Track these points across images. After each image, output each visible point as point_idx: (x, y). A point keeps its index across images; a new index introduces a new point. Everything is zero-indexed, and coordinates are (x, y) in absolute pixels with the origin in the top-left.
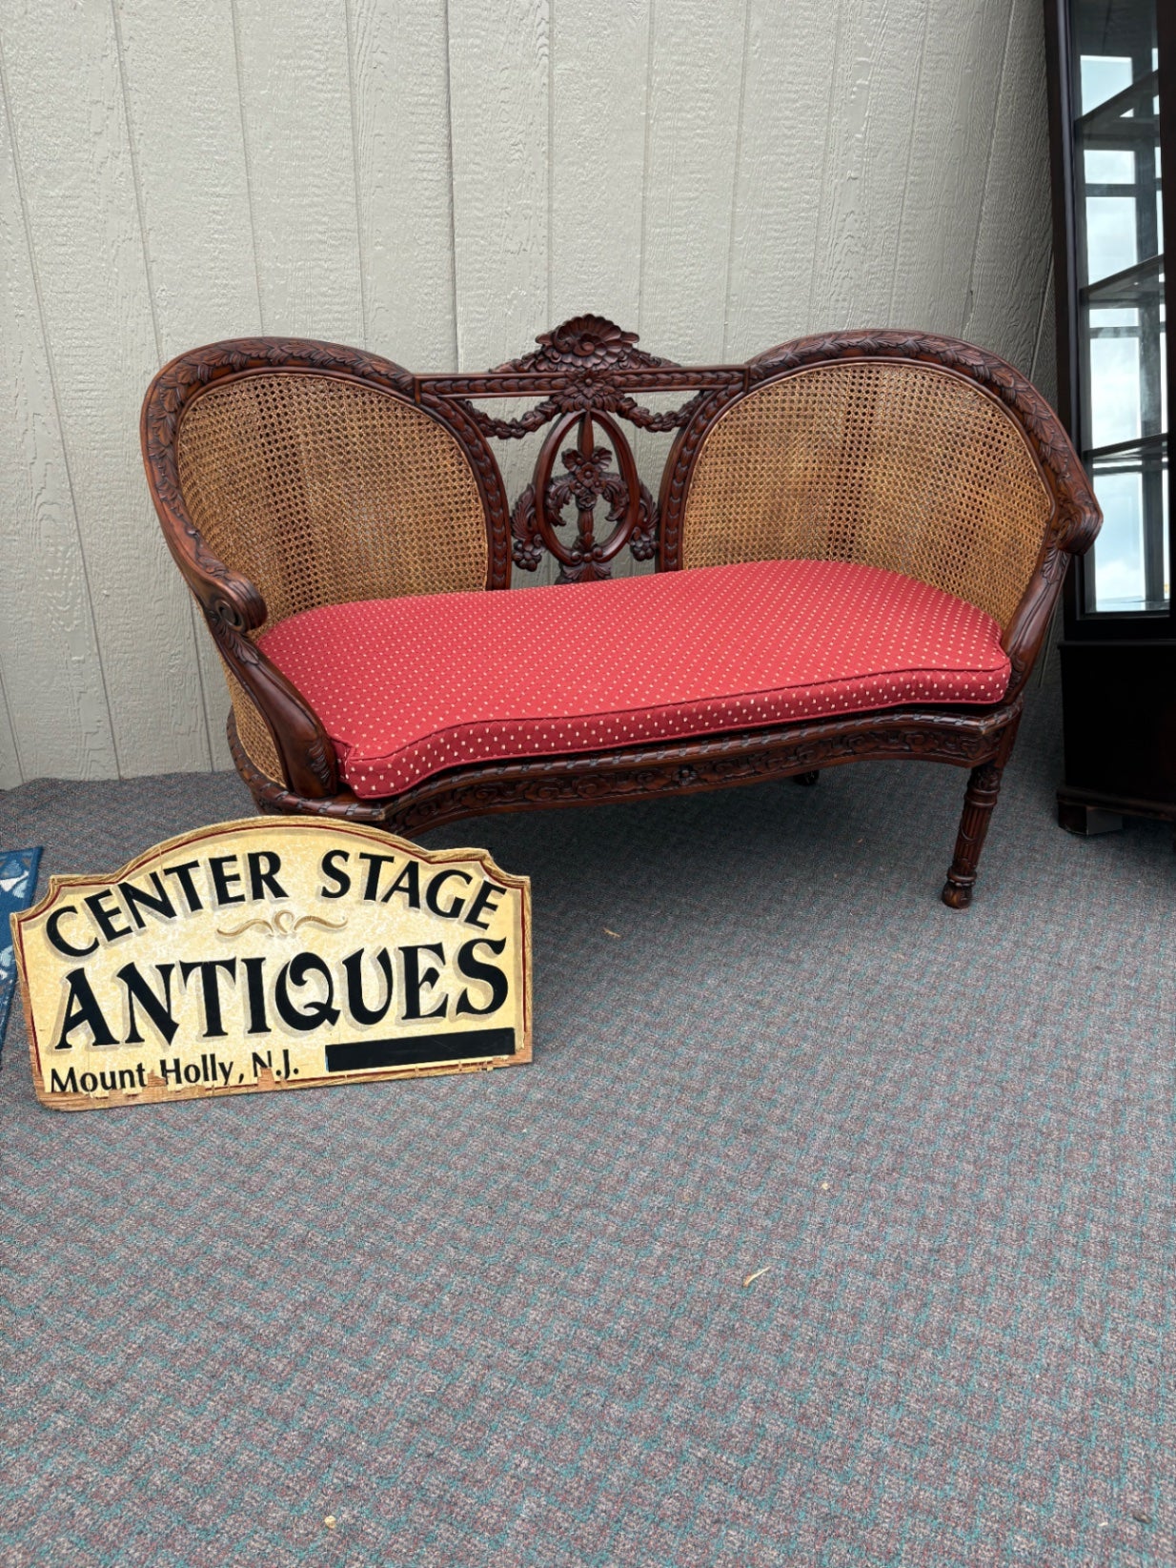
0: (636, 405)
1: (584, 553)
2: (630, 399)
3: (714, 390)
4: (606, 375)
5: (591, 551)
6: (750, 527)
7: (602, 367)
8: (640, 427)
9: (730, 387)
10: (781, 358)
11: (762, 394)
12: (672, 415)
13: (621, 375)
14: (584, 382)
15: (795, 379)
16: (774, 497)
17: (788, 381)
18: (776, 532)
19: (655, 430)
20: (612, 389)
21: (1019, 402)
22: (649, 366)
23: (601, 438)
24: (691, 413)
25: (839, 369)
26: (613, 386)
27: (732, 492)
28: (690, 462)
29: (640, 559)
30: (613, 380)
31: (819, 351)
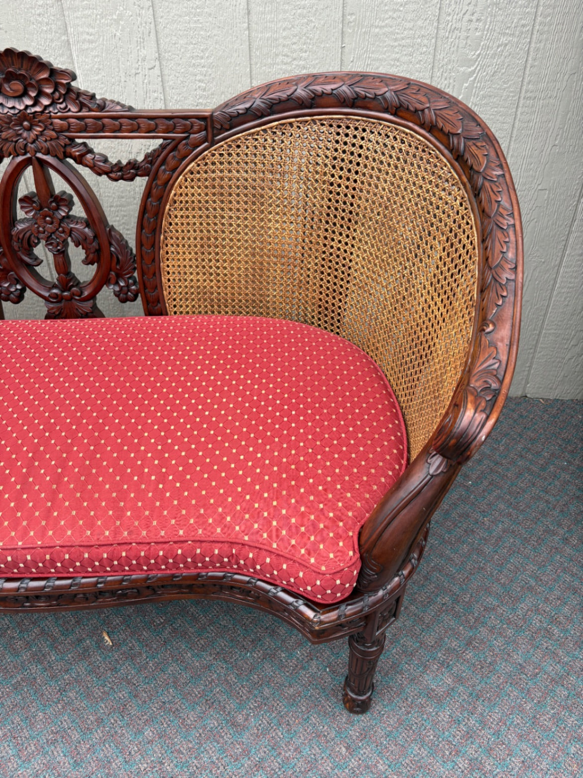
0: (90, 151)
1: (63, 292)
2: (85, 144)
3: (173, 139)
4: (42, 118)
5: (69, 290)
6: (233, 282)
7: (38, 109)
8: (100, 174)
9: (192, 136)
10: (247, 105)
11: (230, 146)
12: (132, 165)
13: (61, 118)
14: (21, 125)
15: (265, 131)
16: (254, 255)
17: (258, 133)
18: (261, 289)
19: (116, 180)
20: (54, 134)
21: (483, 196)
22: (90, 110)
23: (59, 185)
24: (151, 163)
25: (314, 121)
26: (56, 132)
27: (209, 246)
28: (158, 214)
29: (123, 301)
30: (52, 124)
31: (289, 98)
